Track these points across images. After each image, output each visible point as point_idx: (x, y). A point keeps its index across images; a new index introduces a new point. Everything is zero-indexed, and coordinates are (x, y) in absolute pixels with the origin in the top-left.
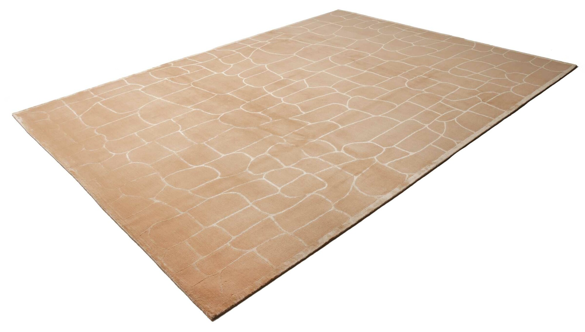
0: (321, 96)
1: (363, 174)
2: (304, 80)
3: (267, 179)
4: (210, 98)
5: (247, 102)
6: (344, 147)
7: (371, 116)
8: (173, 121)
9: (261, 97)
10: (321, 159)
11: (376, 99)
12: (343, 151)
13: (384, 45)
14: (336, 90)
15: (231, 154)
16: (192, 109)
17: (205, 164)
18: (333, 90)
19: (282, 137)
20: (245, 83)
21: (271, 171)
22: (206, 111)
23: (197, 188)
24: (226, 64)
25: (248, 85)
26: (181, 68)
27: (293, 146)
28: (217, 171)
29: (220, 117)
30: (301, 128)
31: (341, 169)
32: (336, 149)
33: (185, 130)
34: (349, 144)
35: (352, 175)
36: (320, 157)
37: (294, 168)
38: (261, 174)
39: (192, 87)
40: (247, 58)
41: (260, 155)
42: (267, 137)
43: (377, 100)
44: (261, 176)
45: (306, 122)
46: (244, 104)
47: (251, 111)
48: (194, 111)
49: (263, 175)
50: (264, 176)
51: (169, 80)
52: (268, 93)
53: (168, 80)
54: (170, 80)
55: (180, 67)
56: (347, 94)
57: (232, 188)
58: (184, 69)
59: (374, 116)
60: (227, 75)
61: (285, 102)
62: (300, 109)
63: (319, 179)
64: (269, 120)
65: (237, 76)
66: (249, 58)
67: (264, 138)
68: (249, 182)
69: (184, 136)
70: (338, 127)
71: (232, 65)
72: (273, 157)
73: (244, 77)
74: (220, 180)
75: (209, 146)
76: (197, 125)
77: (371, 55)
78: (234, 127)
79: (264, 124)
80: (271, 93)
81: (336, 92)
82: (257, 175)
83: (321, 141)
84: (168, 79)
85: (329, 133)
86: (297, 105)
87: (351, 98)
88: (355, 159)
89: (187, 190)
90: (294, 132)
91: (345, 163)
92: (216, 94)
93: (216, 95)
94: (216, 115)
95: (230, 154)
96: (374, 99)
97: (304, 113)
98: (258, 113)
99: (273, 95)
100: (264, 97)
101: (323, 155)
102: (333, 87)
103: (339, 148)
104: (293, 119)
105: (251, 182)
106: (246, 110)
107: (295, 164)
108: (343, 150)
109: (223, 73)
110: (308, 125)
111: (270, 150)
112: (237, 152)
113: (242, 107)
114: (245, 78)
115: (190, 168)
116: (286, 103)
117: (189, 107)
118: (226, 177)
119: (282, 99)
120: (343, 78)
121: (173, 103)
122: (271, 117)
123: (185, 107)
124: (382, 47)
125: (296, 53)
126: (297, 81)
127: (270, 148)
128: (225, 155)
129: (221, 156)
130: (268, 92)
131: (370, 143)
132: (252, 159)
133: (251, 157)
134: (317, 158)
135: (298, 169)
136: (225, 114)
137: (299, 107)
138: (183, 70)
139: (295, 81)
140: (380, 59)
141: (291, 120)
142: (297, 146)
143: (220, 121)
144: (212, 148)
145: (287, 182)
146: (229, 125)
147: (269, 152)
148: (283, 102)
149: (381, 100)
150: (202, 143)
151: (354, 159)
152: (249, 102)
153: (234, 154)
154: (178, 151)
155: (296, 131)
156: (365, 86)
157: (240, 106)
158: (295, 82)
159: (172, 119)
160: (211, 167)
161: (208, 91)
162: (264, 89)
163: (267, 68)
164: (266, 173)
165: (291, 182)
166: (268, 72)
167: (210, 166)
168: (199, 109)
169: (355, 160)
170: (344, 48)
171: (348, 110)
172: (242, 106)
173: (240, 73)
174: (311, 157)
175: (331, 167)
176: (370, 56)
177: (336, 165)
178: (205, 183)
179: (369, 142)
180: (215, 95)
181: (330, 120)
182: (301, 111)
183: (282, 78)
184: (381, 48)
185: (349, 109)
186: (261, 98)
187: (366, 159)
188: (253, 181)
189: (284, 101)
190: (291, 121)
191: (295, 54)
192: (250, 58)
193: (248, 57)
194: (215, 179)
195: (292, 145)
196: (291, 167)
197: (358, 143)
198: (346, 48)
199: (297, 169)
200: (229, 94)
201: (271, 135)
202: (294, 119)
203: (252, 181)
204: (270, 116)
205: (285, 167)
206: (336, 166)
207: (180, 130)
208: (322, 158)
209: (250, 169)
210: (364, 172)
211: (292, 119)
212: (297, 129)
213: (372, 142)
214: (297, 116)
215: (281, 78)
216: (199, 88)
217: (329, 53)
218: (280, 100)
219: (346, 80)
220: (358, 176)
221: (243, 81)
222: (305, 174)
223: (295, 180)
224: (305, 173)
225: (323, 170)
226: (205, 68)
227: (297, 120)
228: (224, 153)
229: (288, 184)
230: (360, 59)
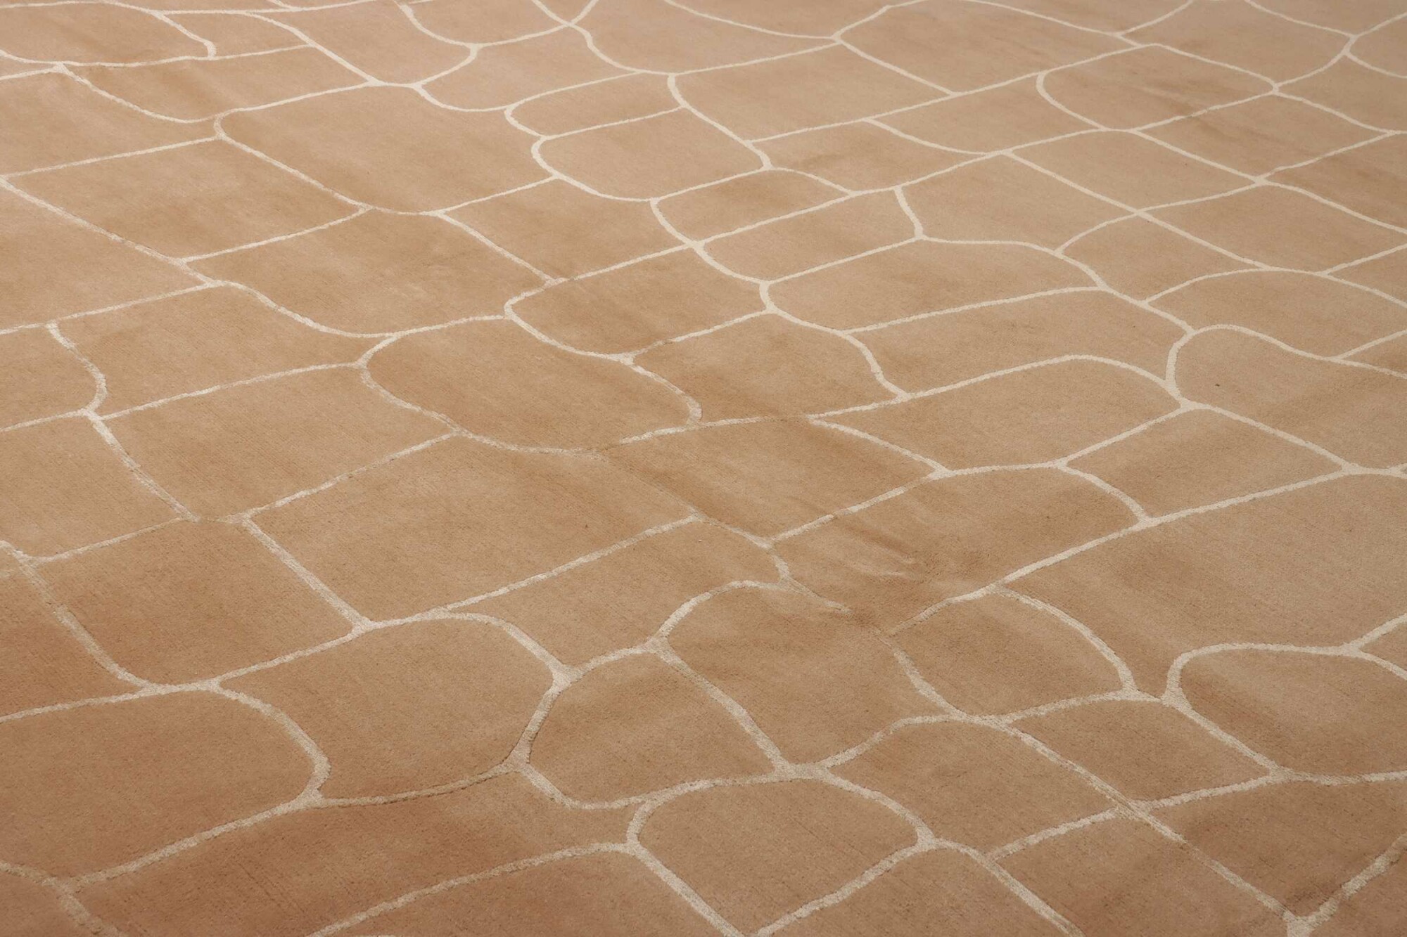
0: (1000, 302)
1: (1347, 906)
2: (898, 190)
3: (656, 851)
4: (325, 226)
5: (550, 281)
6: (1181, 661)
7: (1336, 467)
8: (61, 340)
9: (639, 259)
10: (1028, 739)
11: (1354, 358)
12: (1174, 698)
13: (1353, 38)
14: (1092, 273)
15: (416, 618)
16: (200, 277)
17: (231, 675)
18: (1077, 269)
19: (764, 544)
20: (544, 165)
21: (687, 788)
22: (288, 307)
23: (133, 866)
24: (440, 38)
25: (564, 178)
26: (168, 21)
27: (834, 615)
28: (308, 745)
29: (369, 353)
30: (883, 491)
31: (1179, 838)
32: (1124, 673)
33: (127, 412)
34: (1215, 649)
35: (1270, 903)
36: (1024, 725)
37: (844, 784)
38: (618, 804)
39: (220, 143)
40: (565, 24)
41: (612, 657)
42: (666, 528)
43: (1356, 364)
44: (614, 827)
45: (917, 457)
46: (529, 294)
47: (567, 342)
48: (208, 293)
49: (626, 814)
50: (634, 827)
51: (78, 79)
52: (681, 243)
53: (70, 74)
54: (86, 81)
55: (159, 15)
56: (1166, 303)
57: (401, 902)
58: (184, 31)
59: (1354, 469)
60: (443, 106)
61: (781, 313)
62: (876, 368)
63: (1031, 900)
64: (679, 416)
65: (501, 113)
66: (572, 24)
67: (649, 532)
68: (523, 863)
69: (118, 448)
70: (1127, 518)
71: (474, 48)
72: (703, 682)
73: (540, 130)
74: (314, 814)
75: (274, 547)
76: (216, 388)
77: (1282, 89)
78: (456, 431)
79: (647, 436)
80: (698, 246)
81: (1094, 284)
82: (588, 807)
83: (1025, 600)
84: (71, 68)
85: (1072, 551)
86: (860, 337)
87: (1191, 332)
88: (1275, 775)
89: (51, 881)
90: (838, 512)
91: (1204, 793)
92: (363, 208)
93: (361, 212)
94: (349, 335)
95: (408, 620)
96: (1338, 360)
97: (902, 396)
98: (614, 357)
99: (708, 259)
100: (657, 266)
101: (1043, 710)
102: (1074, 252)
103: (1152, 676)
104: (834, 426)
105: (537, 862)
106: (543, 328)
107: (853, 752)
108: (1179, 691)
109: (417, 86)
110: (933, 476)
111: (683, 623)
112: (460, 610)
113: (514, 307)
114: (550, 133)
115: (114, 700)
116: (787, 316)
117: (182, 262)
118: (366, 800)
119: (764, 286)
120: (1129, 208)
121: (79, 221)
122: (695, 396)
123: (154, 259)
124: (1346, 52)
125: (843, 30)
126: (853, 194)
127: (686, 608)
128: (380, 625)
129: (349, 628)
130: (679, 237)
131: (1359, 663)
132: (561, 679)
133: (552, 663)
134: (1001, 723)
135: (877, 794)
136: (403, 340)
137: (869, 356)
138: (176, 34)
139: (842, 189)
140: (1343, 116)
141: (821, 431)
142: (863, 620)
143: (366, 377)
144: (290, 561)
145: (799, 899)
146: (426, 413)
147: (679, 641)
148: (771, 308)
149: (1386, 371)
150: (230, 520)
151: (1266, 772)
152: (562, 280)
153: (440, 624)
154: (50, 552)
155: (855, 509)
156: (1265, 268)
157: (503, 303)
158: (843, 194)
159: (52, 328)
160: (265, 709)
161: (314, 182)
162: (656, 212)
163: (677, 96)
164: (648, 804)
165: (829, 900)
166: (683, 116)
167: (260, 697)
168: (241, 287)
169: (1269, 779)
170: (1119, 35)
171: (1178, 412)
172: (515, 300)
173: (522, 102)
174: (958, 716)
175: (1108, 815)
176: (1275, 91)
177: (1143, 804)
178: (207, 834)
179: (1352, 650)
180: (353, 209)
181: (1070, 464)
182: (880, 378)
183: (767, 165)
184: (1339, 57)
185: (1188, 406)
186: (636, 265)
187: (1351, 780)
188: (558, 855)
189: (779, 305)
190: (821, 439)
191: (837, 38)
192: (579, 24)
193: (569, 20)
194: (282, 809)
195: (831, 605)
196: (822, 772)
197: (1273, 648)
198: (1133, 36)
199: (867, 793)
200: (439, 213)
201: (693, 518)
202: (842, 428)
203: (547, 857)
204: (687, 391)
205: (785, 770)
206: (1141, 811)
207: (96, 403)
208: (1033, 727)
209: (542, 755)
210: (1354, 885)
211: (825, 424)
212: (860, 497)
213: (1368, 657)
214: (858, 409)
215: (761, 165)
216: (259, 154)
217: (1037, 53)
218: (753, 292)
219: (1150, 218)
220: (1312, 918)
221: (535, 150)
222: (926, 848)
223: (857, 884)
224: (926, 841)
225: (1053, 832)
226: (311, 44)
227: (856, 432)
228: (371, 608)
229: (803, 912)
230: (1218, 107)
